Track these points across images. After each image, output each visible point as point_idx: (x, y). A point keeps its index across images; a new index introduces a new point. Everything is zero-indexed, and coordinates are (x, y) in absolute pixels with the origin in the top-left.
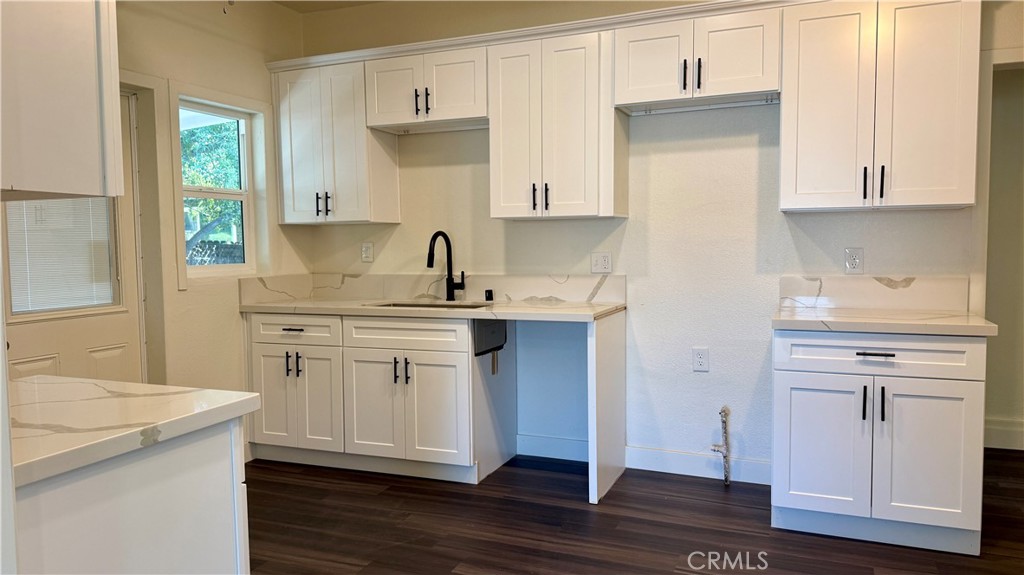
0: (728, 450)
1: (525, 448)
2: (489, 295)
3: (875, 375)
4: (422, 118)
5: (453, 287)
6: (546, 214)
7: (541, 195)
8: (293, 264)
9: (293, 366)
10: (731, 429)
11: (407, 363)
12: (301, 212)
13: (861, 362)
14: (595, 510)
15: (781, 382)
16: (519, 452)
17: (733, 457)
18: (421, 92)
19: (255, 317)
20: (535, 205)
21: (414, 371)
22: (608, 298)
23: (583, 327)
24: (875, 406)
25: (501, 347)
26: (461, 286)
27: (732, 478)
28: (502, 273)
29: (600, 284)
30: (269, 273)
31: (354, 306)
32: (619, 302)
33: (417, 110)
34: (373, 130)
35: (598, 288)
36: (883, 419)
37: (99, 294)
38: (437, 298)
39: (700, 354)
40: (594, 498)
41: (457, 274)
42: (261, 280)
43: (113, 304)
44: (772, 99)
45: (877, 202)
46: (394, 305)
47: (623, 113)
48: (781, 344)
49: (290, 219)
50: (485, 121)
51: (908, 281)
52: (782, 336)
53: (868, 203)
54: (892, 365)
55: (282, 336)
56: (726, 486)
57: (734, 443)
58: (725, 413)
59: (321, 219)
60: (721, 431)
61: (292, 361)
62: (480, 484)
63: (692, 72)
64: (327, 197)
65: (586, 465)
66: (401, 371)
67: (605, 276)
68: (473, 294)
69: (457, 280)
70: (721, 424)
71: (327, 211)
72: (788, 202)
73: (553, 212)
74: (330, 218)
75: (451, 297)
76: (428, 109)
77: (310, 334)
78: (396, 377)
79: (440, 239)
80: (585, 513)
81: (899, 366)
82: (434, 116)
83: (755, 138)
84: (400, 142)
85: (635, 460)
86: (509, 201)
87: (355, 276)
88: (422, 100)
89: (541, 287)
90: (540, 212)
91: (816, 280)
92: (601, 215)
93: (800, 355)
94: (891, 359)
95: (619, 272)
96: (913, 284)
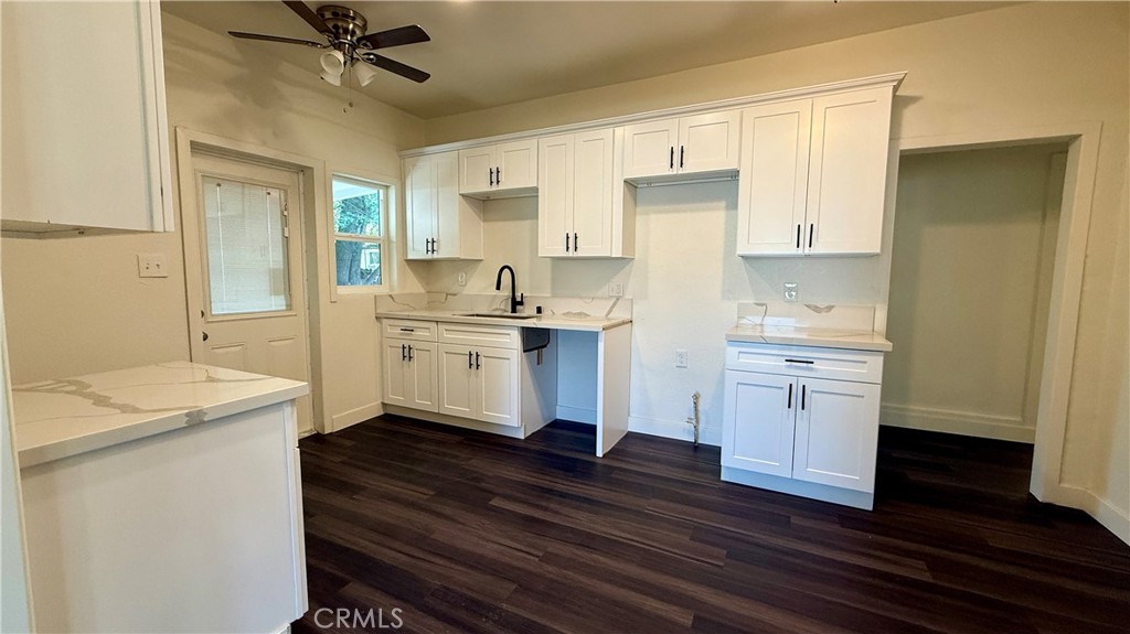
0: (697, 422)
1: (562, 415)
2: (539, 310)
3: (798, 376)
4: (494, 188)
5: (516, 304)
6: (576, 254)
7: (572, 241)
8: (415, 286)
9: (407, 354)
10: (700, 408)
11: (478, 356)
12: (418, 252)
13: (789, 367)
14: (599, 461)
15: (731, 379)
16: (558, 417)
17: (701, 427)
18: (494, 170)
19: (384, 321)
20: (568, 248)
21: (482, 360)
22: (619, 315)
23: (595, 335)
24: (797, 398)
25: (545, 346)
26: (521, 303)
27: (700, 442)
28: (549, 295)
29: (615, 304)
30: (396, 292)
31: (447, 315)
32: (627, 317)
33: (492, 182)
34: (463, 195)
35: (613, 307)
36: (803, 408)
37: (278, 303)
38: (506, 311)
39: (681, 355)
40: (599, 453)
41: (518, 295)
42: (391, 296)
43: (287, 310)
44: (734, 175)
45: (807, 251)
46: (477, 315)
47: (632, 185)
48: (733, 351)
49: (411, 256)
50: (536, 190)
51: (830, 308)
52: (732, 345)
53: (800, 251)
54: (812, 369)
55: (401, 334)
56: (695, 447)
57: (702, 418)
58: (696, 397)
59: (429, 256)
60: (693, 409)
61: (406, 350)
62: (526, 439)
63: (677, 155)
64: (433, 242)
65: (595, 426)
66: (474, 361)
67: (618, 299)
68: (528, 310)
69: (519, 299)
70: (693, 404)
71: (433, 251)
72: (742, 249)
73: (580, 254)
74: (435, 256)
75: (514, 311)
76: (498, 182)
77: (418, 333)
78: (471, 365)
79: (506, 271)
80: (593, 464)
81: (816, 370)
82: (502, 187)
83: (723, 204)
84: (485, 204)
85: (635, 426)
86: (550, 245)
87: (455, 295)
88: (494, 176)
89: (576, 305)
90: (571, 253)
91: (763, 305)
92: (613, 256)
93: (744, 360)
94: (810, 365)
95: (628, 296)
96: (833, 310)
